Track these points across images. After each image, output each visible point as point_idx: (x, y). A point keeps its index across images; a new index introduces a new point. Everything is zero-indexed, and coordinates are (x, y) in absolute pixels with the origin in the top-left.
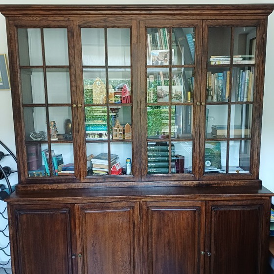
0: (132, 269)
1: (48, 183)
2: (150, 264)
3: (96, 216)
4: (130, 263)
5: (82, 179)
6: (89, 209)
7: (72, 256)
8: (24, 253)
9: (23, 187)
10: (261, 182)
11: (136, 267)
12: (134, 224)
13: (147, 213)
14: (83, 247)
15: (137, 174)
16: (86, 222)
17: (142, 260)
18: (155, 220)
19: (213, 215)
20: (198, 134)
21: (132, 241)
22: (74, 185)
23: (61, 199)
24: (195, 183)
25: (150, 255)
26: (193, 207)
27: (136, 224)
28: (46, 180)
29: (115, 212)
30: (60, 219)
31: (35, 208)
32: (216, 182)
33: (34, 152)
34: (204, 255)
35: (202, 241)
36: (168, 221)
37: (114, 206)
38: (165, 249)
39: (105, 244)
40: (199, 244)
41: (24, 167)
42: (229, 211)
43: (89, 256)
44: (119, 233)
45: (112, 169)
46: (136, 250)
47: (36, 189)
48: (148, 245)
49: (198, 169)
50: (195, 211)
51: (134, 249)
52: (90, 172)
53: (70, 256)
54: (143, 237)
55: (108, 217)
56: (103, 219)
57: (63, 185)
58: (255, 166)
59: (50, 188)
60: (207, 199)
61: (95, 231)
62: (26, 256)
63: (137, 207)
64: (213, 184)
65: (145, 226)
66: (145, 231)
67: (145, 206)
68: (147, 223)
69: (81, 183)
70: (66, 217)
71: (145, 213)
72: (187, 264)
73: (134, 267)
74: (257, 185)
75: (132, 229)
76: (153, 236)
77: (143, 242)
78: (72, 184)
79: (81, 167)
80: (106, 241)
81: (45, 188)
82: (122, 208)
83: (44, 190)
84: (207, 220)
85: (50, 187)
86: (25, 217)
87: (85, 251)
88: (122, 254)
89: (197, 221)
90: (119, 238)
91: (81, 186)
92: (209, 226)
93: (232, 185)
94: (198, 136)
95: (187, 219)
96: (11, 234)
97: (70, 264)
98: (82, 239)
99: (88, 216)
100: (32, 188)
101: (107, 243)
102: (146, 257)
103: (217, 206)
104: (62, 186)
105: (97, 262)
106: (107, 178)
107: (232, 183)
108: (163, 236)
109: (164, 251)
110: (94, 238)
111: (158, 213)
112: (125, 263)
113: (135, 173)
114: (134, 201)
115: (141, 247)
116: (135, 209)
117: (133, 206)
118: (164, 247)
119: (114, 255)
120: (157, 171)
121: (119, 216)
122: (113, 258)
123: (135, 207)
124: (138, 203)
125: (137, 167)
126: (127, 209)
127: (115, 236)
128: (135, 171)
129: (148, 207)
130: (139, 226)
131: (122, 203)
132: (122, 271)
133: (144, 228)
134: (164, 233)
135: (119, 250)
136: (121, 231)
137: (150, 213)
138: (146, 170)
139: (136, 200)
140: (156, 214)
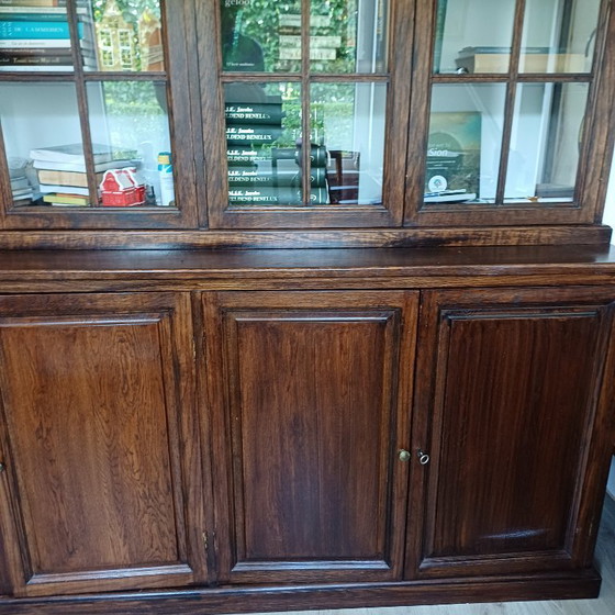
0: (179, 506)
2: (238, 489)
3: (37, 339)
4: (171, 489)
10: (608, 232)
11: (191, 499)
12: (177, 365)
13: (221, 330)
15: (191, 203)
17: (208, 478)
18: (248, 354)
19: (442, 337)
20: (409, 52)
21: (173, 421)
24: (391, 235)
25: (234, 460)
26: (377, 310)
27: (184, 366)
29: (108, 329)
32: (460, 231)
34: (409, 461)
35: (402, 419)
36: (293, 356)
37: (100, 305)
38: (282, 440)
39: (82, 431)
40: (392, 426)
42: (498, 323)
44: (126, 394)
45: (101, 188)
48: (228, 433)
49: (401, 190)
50: (382, 325)
51: (182, 446)
54: (210, 408)
55: (84, 343)
56: (67, 350)
58: (593, 176)
60: (427, 282)
63: (183, 308)
64: (449, 240)
65: (214, 375)
66: (214, 389)
67: (212, 307)
68: (219, 363)
71: (212, 332)
72: (355, 488)
73: (185, 499)
74: (595, 242)
75: (171, 383)
76: (245, 405)
77: (211, 425)
80: (83, 420)
82: (131, 312)
84: (421, 352)
88: (144, 463)
89: (388, 355)
90: (130, 411)
92: (428, 372)
93: (513, 242)
94: (409, 60)
95: (357, 349)
99: (8, 339)
101: (88, 426)
102: (222, 468)
103: (460, 306)
105: (60, 486)
107: (513, 236)
109: (279, 448)
110: (41, 410)
111: (257, 331)
112: (153, 487)
113: (184, 199)
114: (172, 288)
115: (206, 438)
116: (178, 316)
117: (170, 305)
118: (281, 438)
119: (116, 466)
120: (263, 199)
121: (122, 341)
122: (113, 475)
123: (177, 310)
124: (188, 295)
125: (191, 180)
126: (151, 317)
127: (113, 406)
128: (185, 195)
129: (223, 312)
130: (194, 372)
131: (130, 296)
132: (145, 512)
133: (210, 377)
134: (280, 396)
135: (132, 449)
136: (135, 389)
137: (232, 330)
138: (222, 189)
139: (178, 288)
140: (251, 333)
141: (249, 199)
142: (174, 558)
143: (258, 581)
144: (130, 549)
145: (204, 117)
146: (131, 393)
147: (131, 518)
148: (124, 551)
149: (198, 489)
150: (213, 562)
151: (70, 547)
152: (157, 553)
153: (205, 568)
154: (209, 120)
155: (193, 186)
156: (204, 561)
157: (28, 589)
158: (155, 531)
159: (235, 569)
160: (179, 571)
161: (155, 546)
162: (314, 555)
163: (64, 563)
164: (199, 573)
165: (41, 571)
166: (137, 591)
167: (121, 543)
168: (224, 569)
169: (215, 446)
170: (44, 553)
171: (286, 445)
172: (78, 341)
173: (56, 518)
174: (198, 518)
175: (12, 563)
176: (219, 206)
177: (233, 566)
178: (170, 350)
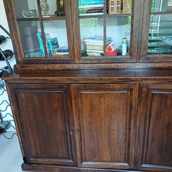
1: (44, 64)
2: (146, 143)
3: (91, 97)
4: (125, 141)
5: (76, 60)
6: (84, 89)
7: (70, 131)
8: (27, 126)
9: (21, 67)
11: (131, 145)
12: (131, 106)
13: (147, 96)
14: (80, 124)
16: (82, 102)
17: (137, 139)
18: (155, 103)
22: (68, 66)
23: (56, 78)
25: (146, 135)
27: (134, 106)
28: (41, 60)
29: (112, 94)
30: (57, 97)
31: (32, 87)
33: (29, 34)
36: (171, 104)
37: (111, 87)
39: (101, 123)
41: (19, 46)
43: (85, 132)
44: (115, 113)
45: (107, 50)
46: (132, 131)
47: (33, 69)
48: (145, 127)
52: (85, 54)
53: (68, 131)
55: (105, 98)
57: (58, 65)
59: (46, 69)
61: (91, 111)
62: (29, 129)
63: (136, 89)
65: (143, 109)
66: (143, 114)
67: (145, 88)
69: (75, 64)
70: (63, 97)
71: (144, 96)
73: (129, 145)
75: (128, 111)
78: (66, 65)
79: (75, 47)
80: (102, 120)
81: (41, 68)
82: (119, 90)
83: (40, 70)
85: (46, 67)
86: (23, 95)
87: (82, 128)
88: (118, 133)
90: (116, 118)
91: (75, 66)
96: (13, 110)
97: (69, 138)
98: (79, 118)
99: (84, 96)
100: (29, 68)
101: (103, 122)
102: (142, 137)
104: (57, 67)
105: (93, 138)
106: (102, 59)
108: (162, 119)
109: (161, 133)
110: (90, 117)
111: (159, 96)
112: (120, 140)
113: (133, 53)
114: (134, 82)
115: (138, 128)
116: (134, 91)
117: (132, 88)
118: (162, 129)
119: (110, 134)
120: (157, 52)
121: (116, 98)
122: (109, 136)
123: (134, 89)
124: (138, 85)
125: (136, 47)
126: (125, 91)
127: (111, 116)
128: (133, 52)
129: (148, 90)
130: (137, 108)
131: (120, 85)
132: (117, 148)
133: (142, 110)
134: (164, 117)
135: (115, 129)
136: (117, 112)
137: (150, 95)
138: (146, 49)
139: (135, 82)
140: (157, 97)
141: (153, 52)
142: (124, 161)
143: (149, 170)
144: (111, 157)
145: (143, 27)
146: (116, 113)
147: (113, 149)
148: (109, 158)
149: (134, 142)
150: (136, 163)
151: (94, 155)
152: (119, 159)
153: (133, 165)
154: (145, 28)
155: (137, 49)
156: (133, 163)
157: (82, 165)
158: (119, 153)
159: (142, 166)
160: (125, 165)
161: (119, 157)
162: (168, 165)
163: (92, 159)
164: (131, 166)
165: (85, 161)
166: (112, 169)
167: (109, 155)
168: (139, 166)
169: (140, 130)
170: (87, 156)
171: (164, 132)
172: (103, 98)
173: (91, 147)
174: (132, 151)
175: (78, 158)
176: (144, 55)
177: (141, 165)
178: (129, 101)
